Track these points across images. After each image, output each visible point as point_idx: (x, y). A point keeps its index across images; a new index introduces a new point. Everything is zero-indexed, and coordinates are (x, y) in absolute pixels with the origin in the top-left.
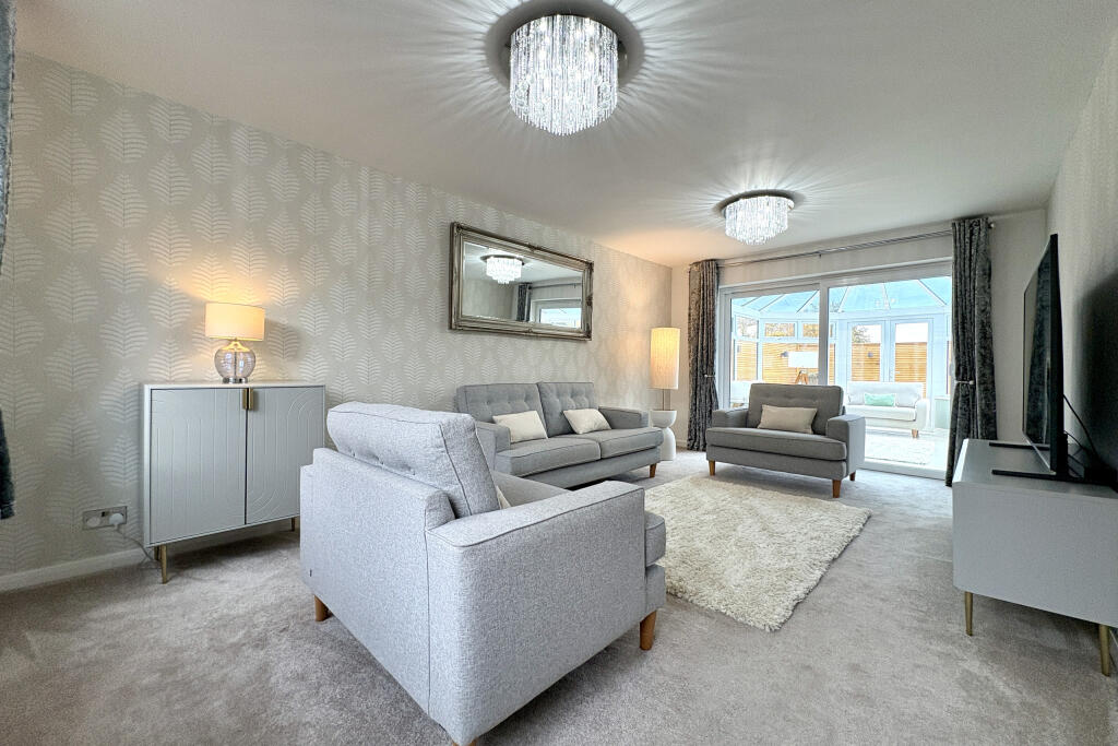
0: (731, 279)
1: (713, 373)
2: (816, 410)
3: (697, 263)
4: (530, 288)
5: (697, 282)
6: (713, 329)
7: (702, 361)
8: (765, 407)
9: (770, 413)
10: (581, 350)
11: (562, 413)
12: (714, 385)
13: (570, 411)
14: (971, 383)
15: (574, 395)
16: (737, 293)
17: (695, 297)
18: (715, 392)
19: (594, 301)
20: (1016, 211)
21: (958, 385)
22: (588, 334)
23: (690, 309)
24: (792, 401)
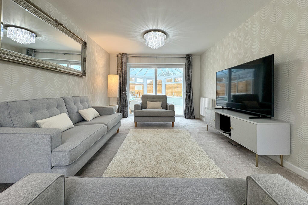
0: (131, 61)
1: (126, 92)
2: (161, 102)
3: (120, 54)
4: (35, 52)
5: (121, 60)
6: (126, 77)
7: (122, 87)
8: (148, 102)
9: (150, 104)
10: (81, 81)
11: (78, 112)
12: (126, 96)
13: (82, 110)
14: (189, 93)
15: (81, 102)
16: (132, 66)
17: (120, 66)
18: (127, 98)
19: (87, 59)
20: (196, 55)
21: (187, 94)
22: (84, 74)
23: (117, 69)
24: (155, 100)
